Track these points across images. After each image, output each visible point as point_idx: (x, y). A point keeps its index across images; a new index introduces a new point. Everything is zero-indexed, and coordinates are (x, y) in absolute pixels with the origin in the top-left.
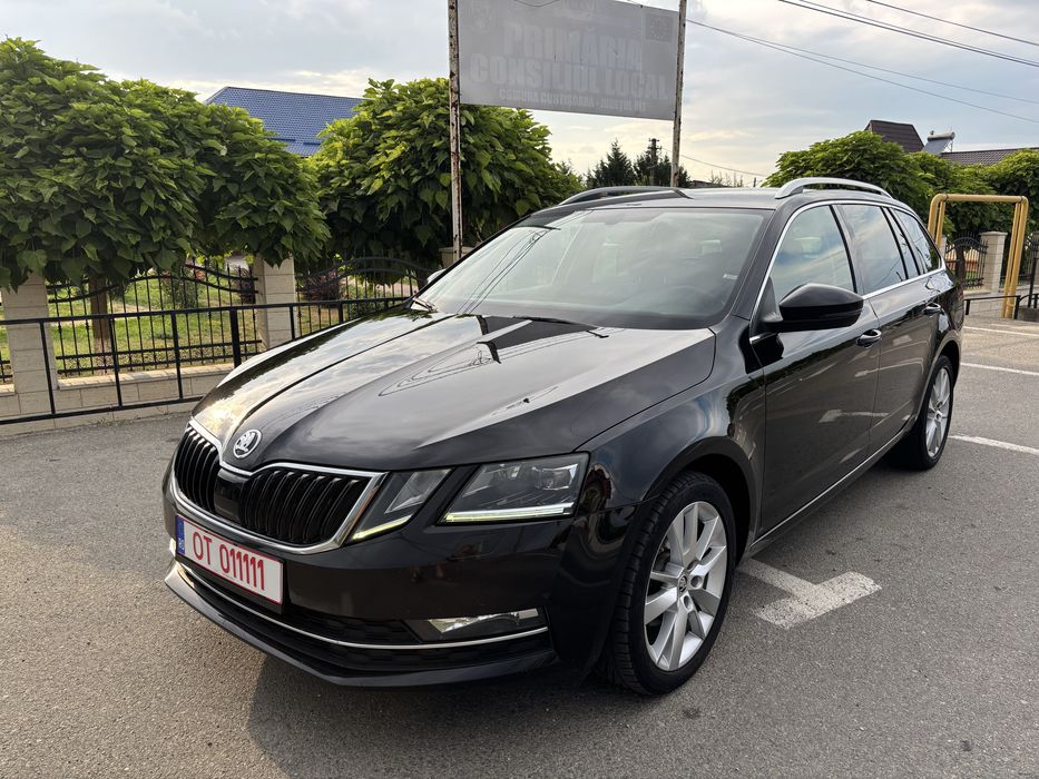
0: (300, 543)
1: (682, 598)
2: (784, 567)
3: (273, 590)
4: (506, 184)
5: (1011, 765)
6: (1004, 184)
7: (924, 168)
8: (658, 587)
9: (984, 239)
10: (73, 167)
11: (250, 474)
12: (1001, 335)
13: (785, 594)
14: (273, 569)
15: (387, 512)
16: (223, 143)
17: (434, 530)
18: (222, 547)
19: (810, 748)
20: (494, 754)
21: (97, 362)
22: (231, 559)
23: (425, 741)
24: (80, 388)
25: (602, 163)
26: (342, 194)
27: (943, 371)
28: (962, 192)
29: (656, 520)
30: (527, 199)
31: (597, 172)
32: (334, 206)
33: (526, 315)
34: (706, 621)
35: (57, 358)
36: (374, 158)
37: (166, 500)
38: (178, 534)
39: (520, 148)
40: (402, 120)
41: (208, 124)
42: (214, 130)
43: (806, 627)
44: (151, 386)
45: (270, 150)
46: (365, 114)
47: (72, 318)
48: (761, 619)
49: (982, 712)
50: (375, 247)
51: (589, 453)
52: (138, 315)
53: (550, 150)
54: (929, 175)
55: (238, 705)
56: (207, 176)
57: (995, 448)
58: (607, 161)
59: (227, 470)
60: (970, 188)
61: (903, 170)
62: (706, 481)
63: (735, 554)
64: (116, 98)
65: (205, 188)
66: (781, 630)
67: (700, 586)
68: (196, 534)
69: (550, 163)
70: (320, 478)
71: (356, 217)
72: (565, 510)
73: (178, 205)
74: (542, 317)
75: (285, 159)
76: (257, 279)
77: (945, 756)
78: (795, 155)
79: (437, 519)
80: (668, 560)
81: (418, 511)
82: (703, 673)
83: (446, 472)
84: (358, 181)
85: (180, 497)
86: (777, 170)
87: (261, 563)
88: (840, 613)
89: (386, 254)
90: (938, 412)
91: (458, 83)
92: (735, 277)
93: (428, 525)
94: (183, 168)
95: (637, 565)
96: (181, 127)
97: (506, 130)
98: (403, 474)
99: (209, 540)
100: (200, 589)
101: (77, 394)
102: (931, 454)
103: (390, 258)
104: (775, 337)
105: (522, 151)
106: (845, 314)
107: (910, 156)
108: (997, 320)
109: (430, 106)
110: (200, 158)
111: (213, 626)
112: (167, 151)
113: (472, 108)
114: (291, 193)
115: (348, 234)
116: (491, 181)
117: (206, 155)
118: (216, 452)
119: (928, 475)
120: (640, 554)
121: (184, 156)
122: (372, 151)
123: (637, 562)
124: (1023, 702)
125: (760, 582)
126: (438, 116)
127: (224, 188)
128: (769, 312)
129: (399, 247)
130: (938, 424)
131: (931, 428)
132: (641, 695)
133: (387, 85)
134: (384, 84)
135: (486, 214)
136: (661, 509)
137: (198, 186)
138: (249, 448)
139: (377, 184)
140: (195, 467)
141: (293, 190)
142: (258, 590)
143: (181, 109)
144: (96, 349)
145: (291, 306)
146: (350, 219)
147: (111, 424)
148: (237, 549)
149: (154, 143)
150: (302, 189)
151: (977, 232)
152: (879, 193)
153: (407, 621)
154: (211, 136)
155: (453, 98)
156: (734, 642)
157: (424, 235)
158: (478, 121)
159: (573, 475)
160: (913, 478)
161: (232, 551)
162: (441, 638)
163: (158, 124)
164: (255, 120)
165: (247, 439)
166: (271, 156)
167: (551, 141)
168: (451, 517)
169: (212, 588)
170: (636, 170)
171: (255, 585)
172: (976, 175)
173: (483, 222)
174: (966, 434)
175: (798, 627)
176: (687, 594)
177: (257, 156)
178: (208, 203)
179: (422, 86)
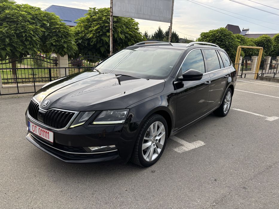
0: (58, 128)
1: (153, 144)
2: (183, 139)
3: (51, 139)
4: (126, 37)
5: (224, 184)
6: (259, 44)
7: (238, 38)
8: (146, 141)
9: (252, 58)
10: (6, 27)
11: (46, 111)
12: (252, 83)
13: (182, 145)
14: (51, 134)
15: (79, 121)
16: (48, 22)
17: (90, 126)
18: (39, 129)
19: (179, 179)
20: (105, 180)
21: (13, 81)
22: (41, 132)
23: (88, 176)
24: (8, 88)
25: (156, 32)
26: (82, 38)
27: (229, 92)
28: (247, 45)
29: (146, 125)
30: (131, 42)
31: (155, 34)
32: (80, 41)
33: (120, 74)
34: (159, 150)
35: (2, 79)
36: (90, 28)
37: (26, 117)
38: (28, 125)
39: (130, 28)
40: (98, 19)
41: (44, 17)
42: (45, 18)
43: (185, 153)
44: (28, 88)
45: (61, 25)
46: (89, 16)
47: (6, 69)
48: (175, 151)
49: (221, 173)
50: (90, 53)
51: (129, 109)
52: (24, 69)
53: (139, 28)
54: (239, 40)
55: (43, 167)
56: (44, 31)
57: (242, 112)
58: (157, 32)
59: (41, 110)
60: (250, 44)
61: (232, 39)
62: (160, 116)
63: (168, 135)
64: (18, 9)
65: (43, 34)
66: (179, 153)
67: (158, 142)
68: (33, 125)
69: (139, 32)
70: (67, 113)
71: (86, 45)
72: (123, 122)
73: (34, 39)
74: (125, 75)
75: (65, 28)
76: (58, 60)
77: (210, 182)
78: (204, 33)
79: (91, 123)
80: (150, 135)
81: (86, 121)
82: (158, 162)
83: (94, 112)
84: (86, 35)
85: (29, 116)
86: (200, 37)
87: (48, 133)
88: (194, 150)
89: (93, 55)
90: (228, 102)
91: (112, 10)
92: (172, 67)
93: (89, 124)
94: (36, 28)
95: (140, 136)
96: (36, 17)
97: (126, 22)
98: (84, 112)
99: (36, 127)
100: (35, 139)
101: (7, 89)
102: (225, 113)
103: (94, 56)
104: (182, 82)
105: (131, 29)
106: (198, 77)
107: (235, 35)
108: (252, 79)
109: (106, 16)
110: (42, 26)
111: (39, 149)
112: (32, 24)
113: (116, 17)
114: (67, 37)
115: (83, 49)
116: (122, 36)
117: (43, 26)
118: (38, 105)
119: (224, 118)
120: (141, 133)
121: (37, 25)
122: (90, 27)
123: (141, 135)
124: (231, 171)
125: (177, 142)
126: (108, 18)
127: (48, 35)
128: (180, 76)
129: (97, 53)
130: (227, 105)
131: (225, 106)
132: (142, 167)
133: (94, 9)
134: (93, 9)
135: (121, 45)
136: (147, 123)
137: (41, 34)
138: (46, 104)
139: (91, 35)
140: (33, 109)
141: (67, 36)
142: (48, 139)
143: (37, 12)
144: (13, 77)
145: (65, 68)
146: (84, 45)
147: (16, 97)
148: (43, 129)
149: (29, 21)
150: (70, 36)
151: (250, 56)
152: (216, 46)
153: (83, 147)
154: (45, 20)
155: (111, 14)
156: (167, 156)
157: (103, 50)
158: (118, 20)
159: (125, 114)
160: (220, 118)
161: (42, 130)
162: (92, 151)
163: (29, 16)
164: (57, 16)
165: (46, 102)
166: (61, 27)
167: (139, 26)
168: (94, 123)
169: (38, 139)
170: (165, 34)
171: (47, 138)
172: (252, 41)
173: (120, 47)
174: (236, 108)
175: (183, 153)
176: (154, 143)
177: (57, 26)
178: (44, 39)
179: (104, 10)
